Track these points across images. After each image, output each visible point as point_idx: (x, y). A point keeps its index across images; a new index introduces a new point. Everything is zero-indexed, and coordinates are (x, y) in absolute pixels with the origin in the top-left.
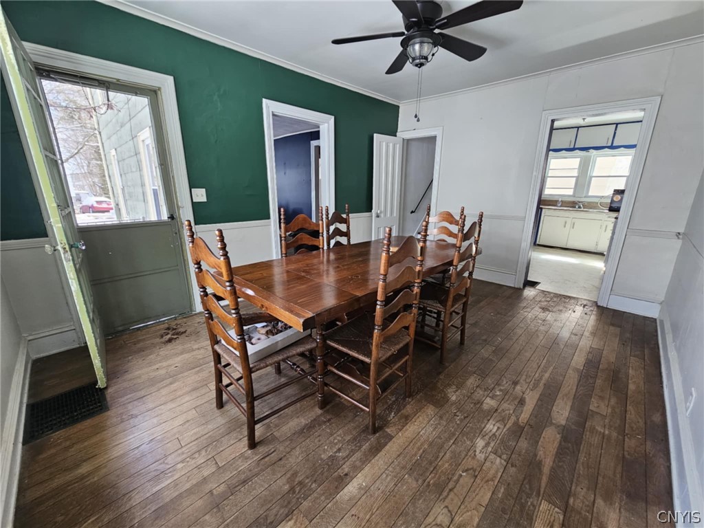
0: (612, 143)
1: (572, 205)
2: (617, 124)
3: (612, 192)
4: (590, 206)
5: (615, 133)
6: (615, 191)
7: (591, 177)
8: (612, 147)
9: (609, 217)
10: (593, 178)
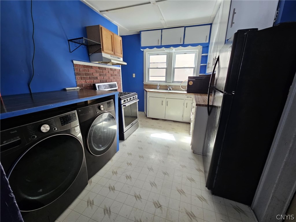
0: (184, 42)
1: (166, 88)
2: (185, 27)
3: (187, 79)
4: (176, 88)
5: (184, 34)
6: (189, 77)
7: (174, 68)
8: (184, 45)
9: (188, 97)
10: (175, 69)
